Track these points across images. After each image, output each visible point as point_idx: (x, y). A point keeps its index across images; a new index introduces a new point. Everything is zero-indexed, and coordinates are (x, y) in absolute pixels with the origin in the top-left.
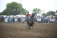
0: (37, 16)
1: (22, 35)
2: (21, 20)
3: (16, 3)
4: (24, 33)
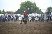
0: (51, 14)
1: (36, 33)
2: (35, 18)
3: (30, 2)
4: (38, 31)
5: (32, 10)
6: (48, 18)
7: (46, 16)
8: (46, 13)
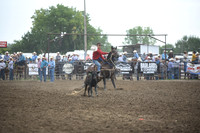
1: (90, 120)
2: (86, 68)
4: (96, 113)
5: (75, 38)
6: (133, 67)
7: (124, 59)
8: (125, 48)
